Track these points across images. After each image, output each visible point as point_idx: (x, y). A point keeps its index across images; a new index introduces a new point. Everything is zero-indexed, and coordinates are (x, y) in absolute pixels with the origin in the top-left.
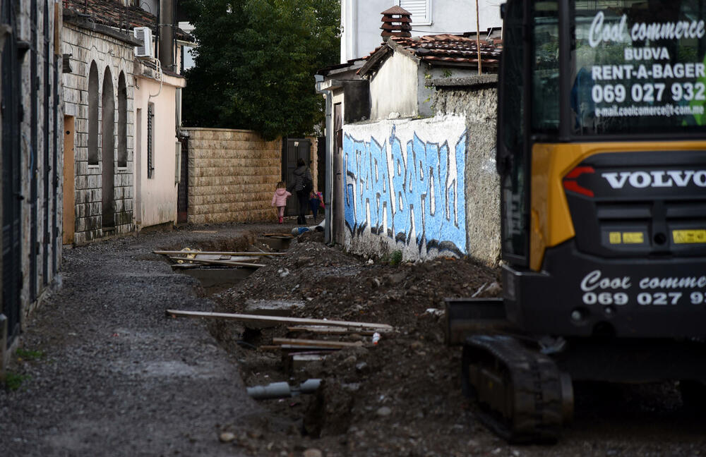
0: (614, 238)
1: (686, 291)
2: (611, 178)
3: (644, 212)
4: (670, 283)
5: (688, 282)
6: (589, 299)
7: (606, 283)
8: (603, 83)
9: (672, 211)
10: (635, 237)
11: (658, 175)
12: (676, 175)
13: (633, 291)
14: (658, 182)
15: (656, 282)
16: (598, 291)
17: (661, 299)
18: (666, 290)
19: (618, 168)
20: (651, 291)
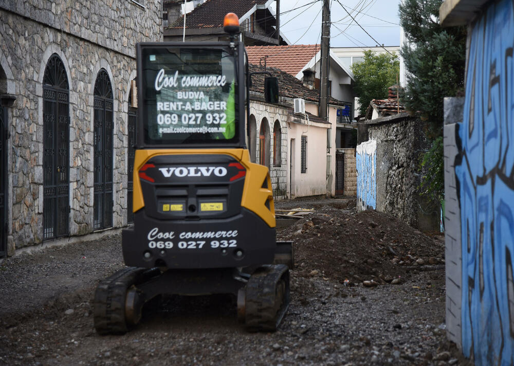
0: (166, 207)
1: (208, 240)
2: (164, 171)
3: (183, 192)
4: (198, 235)
5: (210, 235)
6: (152, 245)
7: (161, 235)
8: (164, 113)
9: (201, 192)
10: (178, 207)
11: (192, 169)
12: (203, 169)
13: (176, 240)
14: (192, 174)
15: (189, 235)
16: (157, 240)
17: (192, 245)
18: (195, 240)
19: (168, 165)
20: (187, 240)
